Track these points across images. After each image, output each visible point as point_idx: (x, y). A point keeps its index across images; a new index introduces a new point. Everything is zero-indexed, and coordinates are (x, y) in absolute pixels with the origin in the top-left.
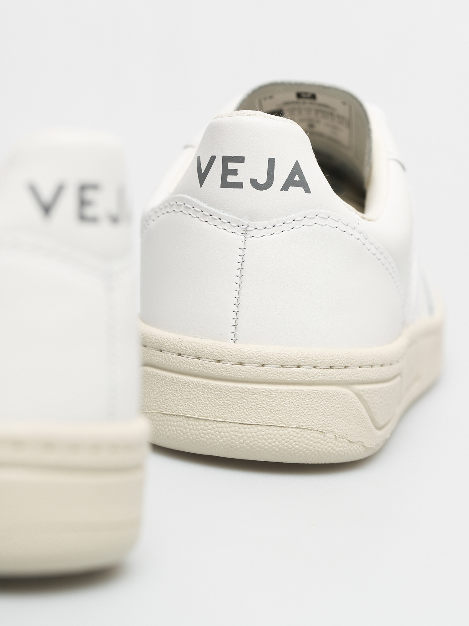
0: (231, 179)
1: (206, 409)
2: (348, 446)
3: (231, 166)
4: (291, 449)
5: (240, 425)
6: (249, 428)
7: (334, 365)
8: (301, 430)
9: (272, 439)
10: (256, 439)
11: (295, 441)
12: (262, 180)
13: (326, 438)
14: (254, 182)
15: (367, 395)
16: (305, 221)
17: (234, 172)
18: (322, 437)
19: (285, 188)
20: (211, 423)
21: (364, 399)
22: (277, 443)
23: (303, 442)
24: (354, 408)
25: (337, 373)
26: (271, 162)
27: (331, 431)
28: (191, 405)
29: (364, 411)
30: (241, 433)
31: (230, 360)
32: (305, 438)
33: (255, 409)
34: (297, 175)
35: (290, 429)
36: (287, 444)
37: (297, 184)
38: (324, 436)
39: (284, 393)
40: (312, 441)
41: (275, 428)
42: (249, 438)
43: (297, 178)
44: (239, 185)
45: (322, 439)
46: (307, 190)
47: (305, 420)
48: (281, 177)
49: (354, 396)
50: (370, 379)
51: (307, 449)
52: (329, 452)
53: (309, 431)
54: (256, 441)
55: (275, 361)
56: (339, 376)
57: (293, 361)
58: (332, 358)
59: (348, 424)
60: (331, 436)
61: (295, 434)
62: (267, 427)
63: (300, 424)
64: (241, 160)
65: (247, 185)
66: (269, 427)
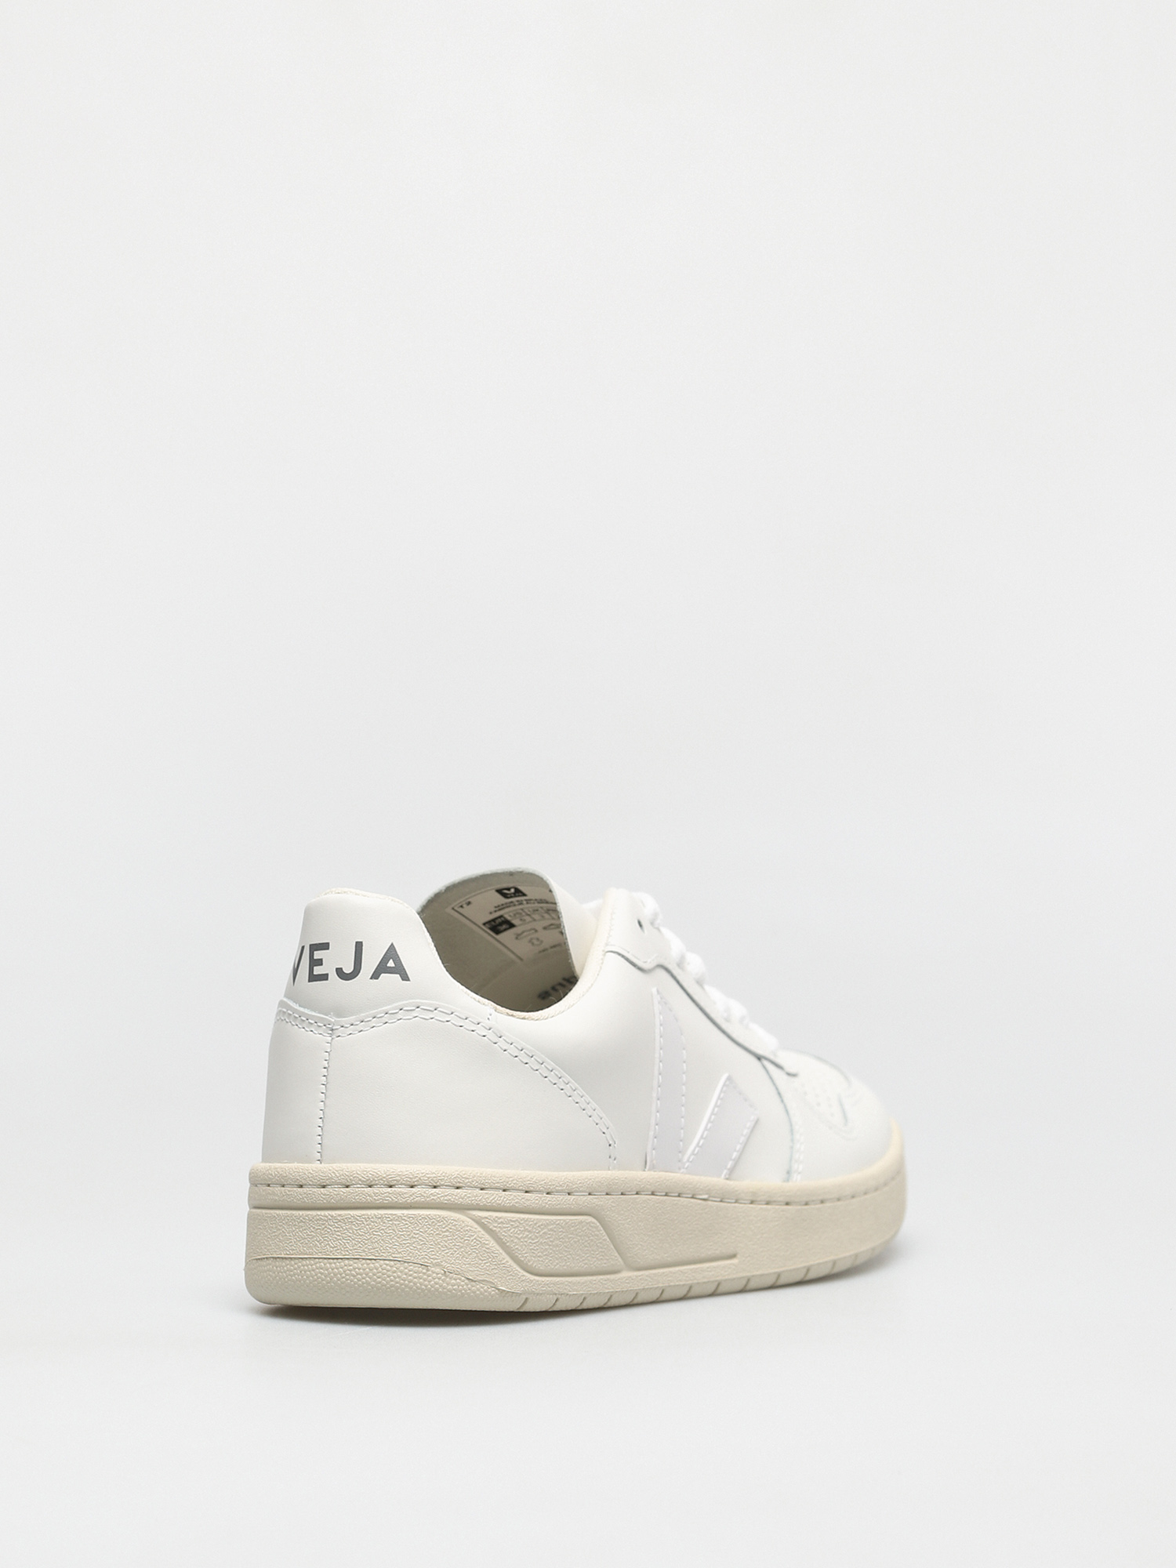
0: (317, 970)
1: (291, 1246)
2: (467, 1285)
3: (317, 955)
4: (385, 1286)
5: (326, 1261)
6: (335, 1263)
7: (438, 1184)
8: (395, 1262)
9: (361, 1275)
10: (344, 1275)
11: (389, 1277)
12: (348, 969)
13: (430, 1272)
14: (339, 972)
15: (496, 1225)
16: (401, 1014)
17: (320, 962)
18: (424, 1271)
19: (375, 976)
20: (297, 1261)
21: (491, 1229)
22: (368, 1279)
23: (399, 1277)
24: (473, 1238)
25: (443, 1194)
26: (359, 946)
27: (437, 1265)
28: (278, 1243)
29: (492, 1243)
30: (327, 1270)
31: (311, 1183)
32: (401, 1272)
33: (340, 1239)
34: (391, 960)
35: (382, 1262)
36: (379, 1280)
37: (391, 971)
38: (428, 1270)
39: (372, 1218)
40: (411, 1275)
41: (364, 1261)
42: (335, 1275)
43: (391, 964)
44: (324, 977)
45: (424, 1274)
46: (405, 978)
47: (399, 1251)
48: (370, 964)
49: (471, 1222)
50: (500, 1204)
51: (406, 1286)
52: (437, 1290)
53: (406, 1264)
54: (344, 1277)
55: (360, 1180)
56: (446, 1198)
57: (381, 1179)
58: (434, 1175)
59: (463, 1257)
60: (438, 1270)
61: (388, 1267)
62: (355, 1261)
63: (394, 1255)
64: (325, 946)
65: (333, 975)
66: (357, 1261)
